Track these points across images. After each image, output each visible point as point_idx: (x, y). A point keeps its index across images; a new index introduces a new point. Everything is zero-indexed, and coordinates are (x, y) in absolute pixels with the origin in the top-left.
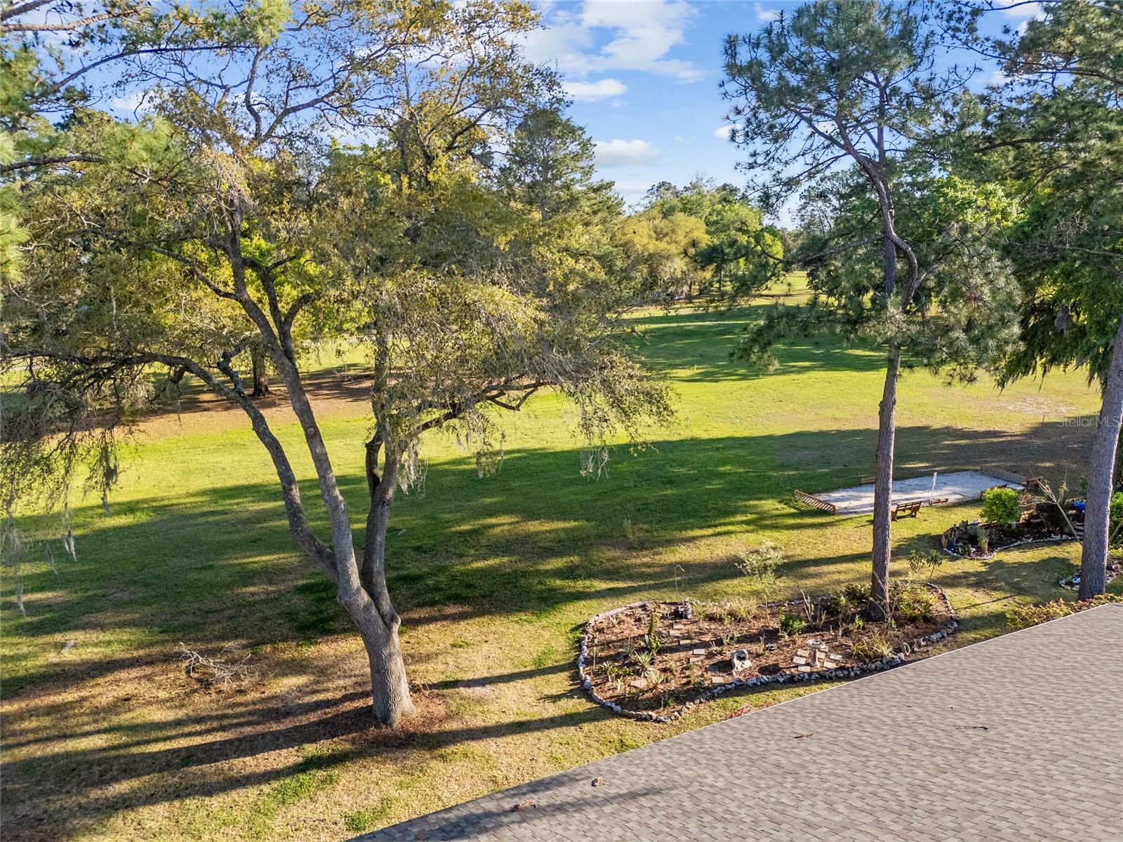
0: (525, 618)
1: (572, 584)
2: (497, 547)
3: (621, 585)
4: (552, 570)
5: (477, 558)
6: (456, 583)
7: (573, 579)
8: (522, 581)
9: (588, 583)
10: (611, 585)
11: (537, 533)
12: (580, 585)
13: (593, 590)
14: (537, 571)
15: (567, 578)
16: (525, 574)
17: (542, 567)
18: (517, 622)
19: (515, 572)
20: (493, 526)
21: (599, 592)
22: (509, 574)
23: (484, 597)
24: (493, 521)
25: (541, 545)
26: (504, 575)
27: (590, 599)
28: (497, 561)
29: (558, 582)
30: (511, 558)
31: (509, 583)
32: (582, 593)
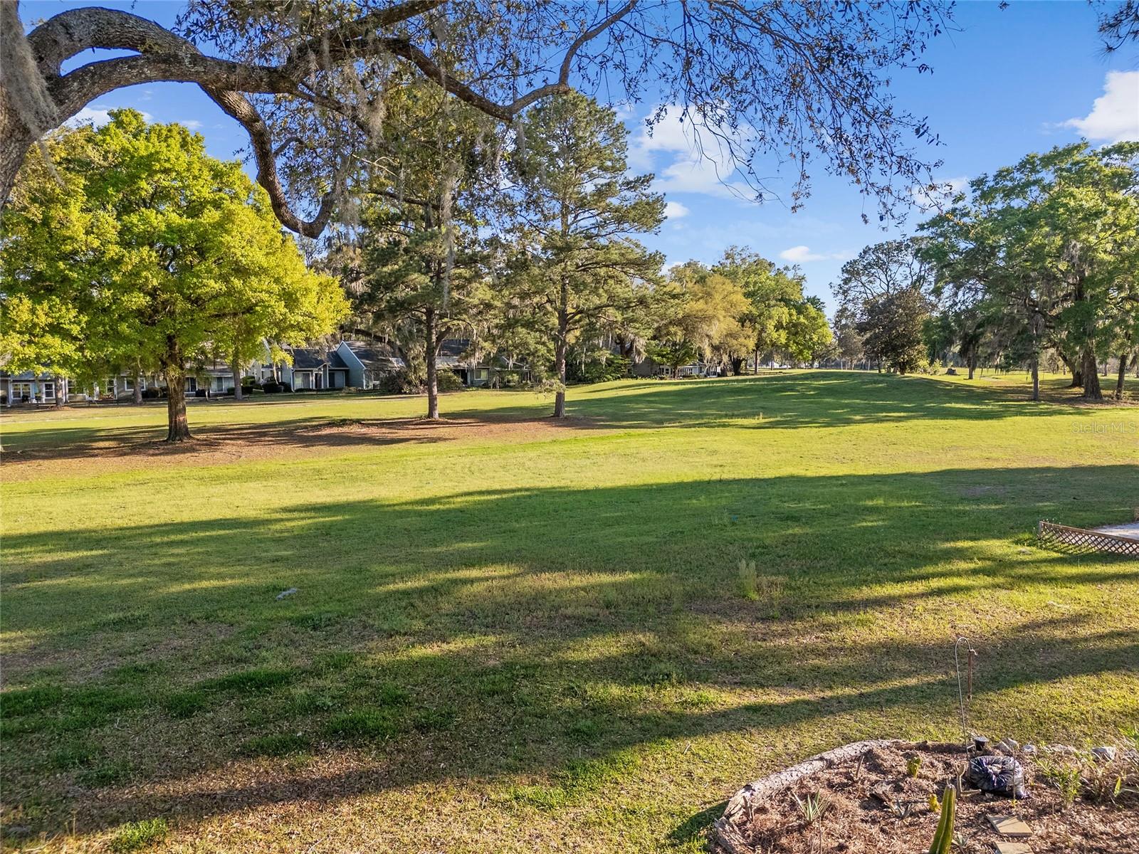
0: (529, 791)
1: (652, 696)
2: (474, 616)
3: (774, 697)
4: (596, 661)
5: (425, 637)
6: (363, 692)
7: (653, 683)
8: (526, 688)
9: (689, 693)
10: (750, 698)
11: (559, 592)
12: (672, 697)
13: (707, 710)
14: (563, 664)
15: (637, 680)
16: (530, 671)
17: (572, 656)
18: (506, 807)
19: (509, 666)
20: (472, 581)
21: (724, 714)
22: (495, 671)
23: (422, 728)
24: (474, 573)
25: (569, 611)
26: (484, 673)
27: (705, 733)
28: (471, 643)
29: (615, 690)
30: (502, 638)
31: (492, 693)
32: (681, 718)
